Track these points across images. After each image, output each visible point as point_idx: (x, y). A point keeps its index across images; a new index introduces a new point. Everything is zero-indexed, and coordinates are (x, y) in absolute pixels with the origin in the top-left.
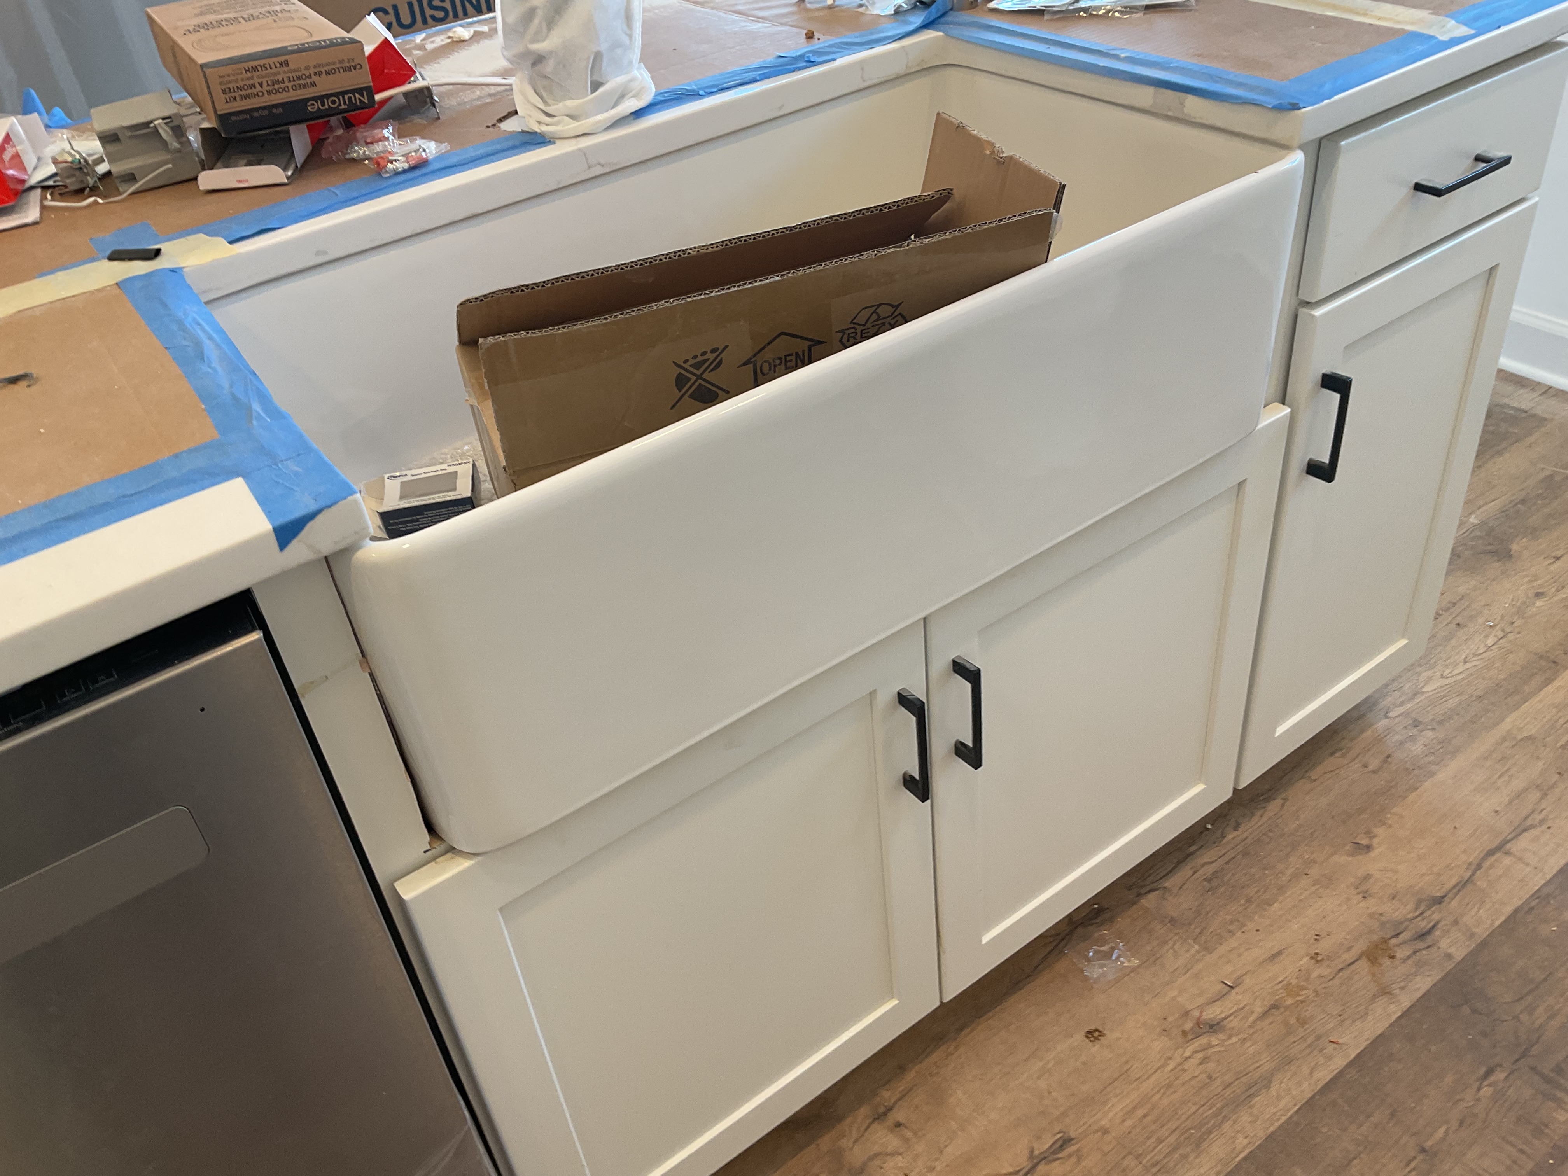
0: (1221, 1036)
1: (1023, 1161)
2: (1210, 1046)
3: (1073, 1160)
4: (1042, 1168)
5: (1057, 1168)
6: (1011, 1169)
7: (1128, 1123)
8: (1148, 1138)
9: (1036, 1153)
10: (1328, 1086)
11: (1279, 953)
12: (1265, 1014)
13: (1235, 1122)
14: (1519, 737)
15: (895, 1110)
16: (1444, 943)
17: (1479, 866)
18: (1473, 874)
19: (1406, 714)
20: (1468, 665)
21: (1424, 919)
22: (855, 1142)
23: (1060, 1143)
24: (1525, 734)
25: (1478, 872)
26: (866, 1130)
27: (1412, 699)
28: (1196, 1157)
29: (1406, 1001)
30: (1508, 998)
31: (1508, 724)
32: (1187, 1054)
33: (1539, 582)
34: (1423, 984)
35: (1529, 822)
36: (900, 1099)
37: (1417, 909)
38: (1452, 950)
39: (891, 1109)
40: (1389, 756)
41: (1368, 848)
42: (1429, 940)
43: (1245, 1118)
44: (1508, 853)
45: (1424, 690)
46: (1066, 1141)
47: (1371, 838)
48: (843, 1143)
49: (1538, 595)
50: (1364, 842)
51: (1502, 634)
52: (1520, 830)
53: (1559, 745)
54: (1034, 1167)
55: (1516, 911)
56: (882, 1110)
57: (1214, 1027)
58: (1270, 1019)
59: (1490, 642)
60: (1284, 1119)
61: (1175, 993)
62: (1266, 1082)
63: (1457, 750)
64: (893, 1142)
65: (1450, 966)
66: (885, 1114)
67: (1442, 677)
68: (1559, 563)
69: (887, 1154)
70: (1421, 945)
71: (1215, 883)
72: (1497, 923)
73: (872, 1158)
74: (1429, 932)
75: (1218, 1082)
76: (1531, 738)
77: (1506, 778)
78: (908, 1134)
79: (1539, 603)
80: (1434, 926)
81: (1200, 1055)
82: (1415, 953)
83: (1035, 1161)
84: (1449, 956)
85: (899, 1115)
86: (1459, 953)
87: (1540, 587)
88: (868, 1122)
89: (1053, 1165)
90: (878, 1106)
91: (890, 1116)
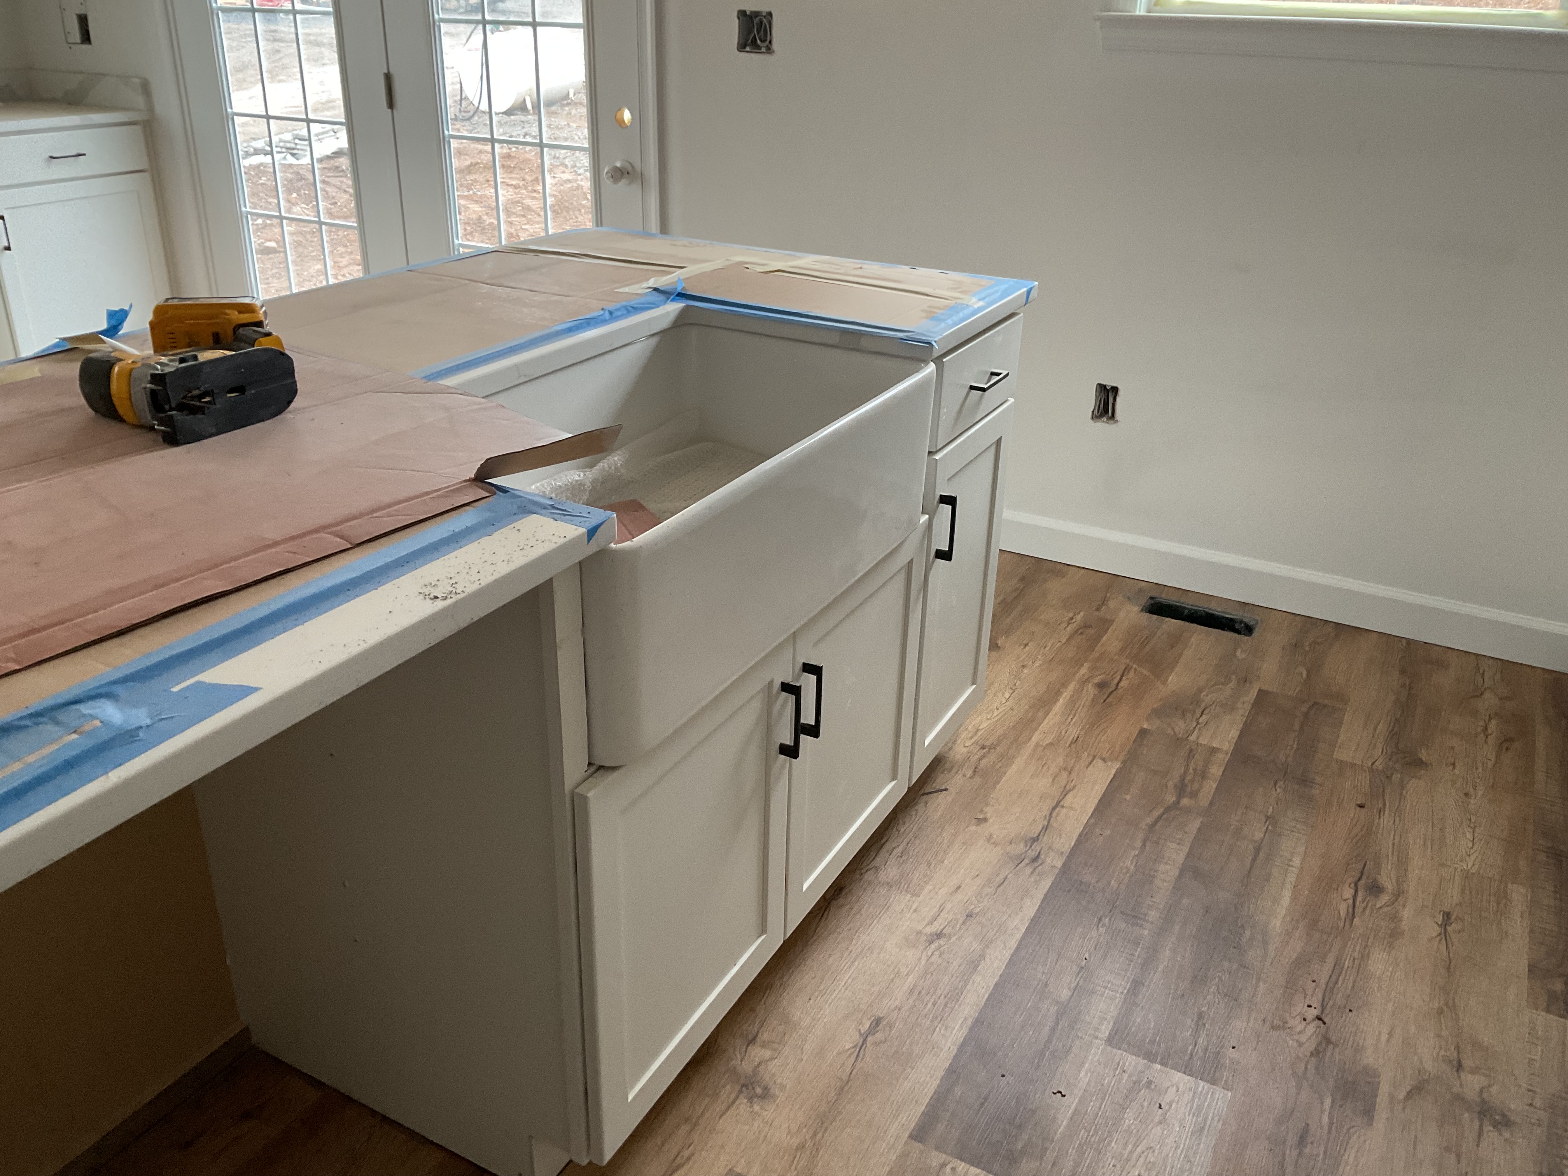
0: (945, 939)
1: (857, 1039)
2: (940, 946)
3: (887, 1029)
4: (869, 1039)
5: (879, 1036)
6: (851, 1045)
7: (911, 1001)
8: (927, 1004)
9: (862, 1032)
10: (1018, 949)
11: (959, 887)
12: (964, 923)
13: (973, 983)
14: (1044, 744)
15: (760, 1035)
16: (1049, 860)
17: (1051, 815)
18: (1049, 821)
19: (977, 743)
20: (1000, 710)
21: (1032, 850)
22: (741, 1061)
23: (874, 1023)
24: (1048, 742)
25: (1052, 819)
26: (746, 1051)
27: (976, 733)
28: (960, 1006)
29: (1040, 896)
30: (1093, 881)
31: (1034, 739)
32: (929, 954)
33: (1021, 659)
34: (1046, 884)
35: (1068, 788)
36: (760, 1028)
37: (1026, 846)
38: (1055, 863)
39: (756, 1036)
40: (976, 768)
41: (985, 820)
42: (1040, 861)
43: (977, 978)
44: (1063, 807)
45: (981, 728)
46: (878, 1021)
47: (985, 814)
48: (733, 1063)
49: (1023, 667)
50: (981, 817)
51: (1011, 691)
52: (1065, 793)
53: (1067, 745)
54: (865, 1041)
55: (1080, 835)
56: (750, 1037)
57: (939, 935)
58: (968, 923)
59: (1007, 695)
60: (1000, 973)
61: (908, 923)
62: (982, 956)
63: (1014, 757)
64: (767, 1053)
65: (1057, 871)
66: (754, 1038)
67: (987, 719)
68: (1028, 648)
69: (767, 1061)
70: (1036, 865)
71: (904, 858)
72: (1072, 844)
73: (759, 1064)
74: (1036, 859)
75: (955, 964)
76: (1050, 744)
77: (1046, 766)
78: (776, 1046)
79: (1025, 671)
80: (1040, 852)
81: (937, 953)
82: (1035, 869)
83: (865, 1036)
84: (1054, 867)
85: (765, 1036)
86: (1059, 864)
87: (1023, 661)
88: (745, 1047)
89: (876, 1035)
90: (747, 1036)
91: (758, 1039)
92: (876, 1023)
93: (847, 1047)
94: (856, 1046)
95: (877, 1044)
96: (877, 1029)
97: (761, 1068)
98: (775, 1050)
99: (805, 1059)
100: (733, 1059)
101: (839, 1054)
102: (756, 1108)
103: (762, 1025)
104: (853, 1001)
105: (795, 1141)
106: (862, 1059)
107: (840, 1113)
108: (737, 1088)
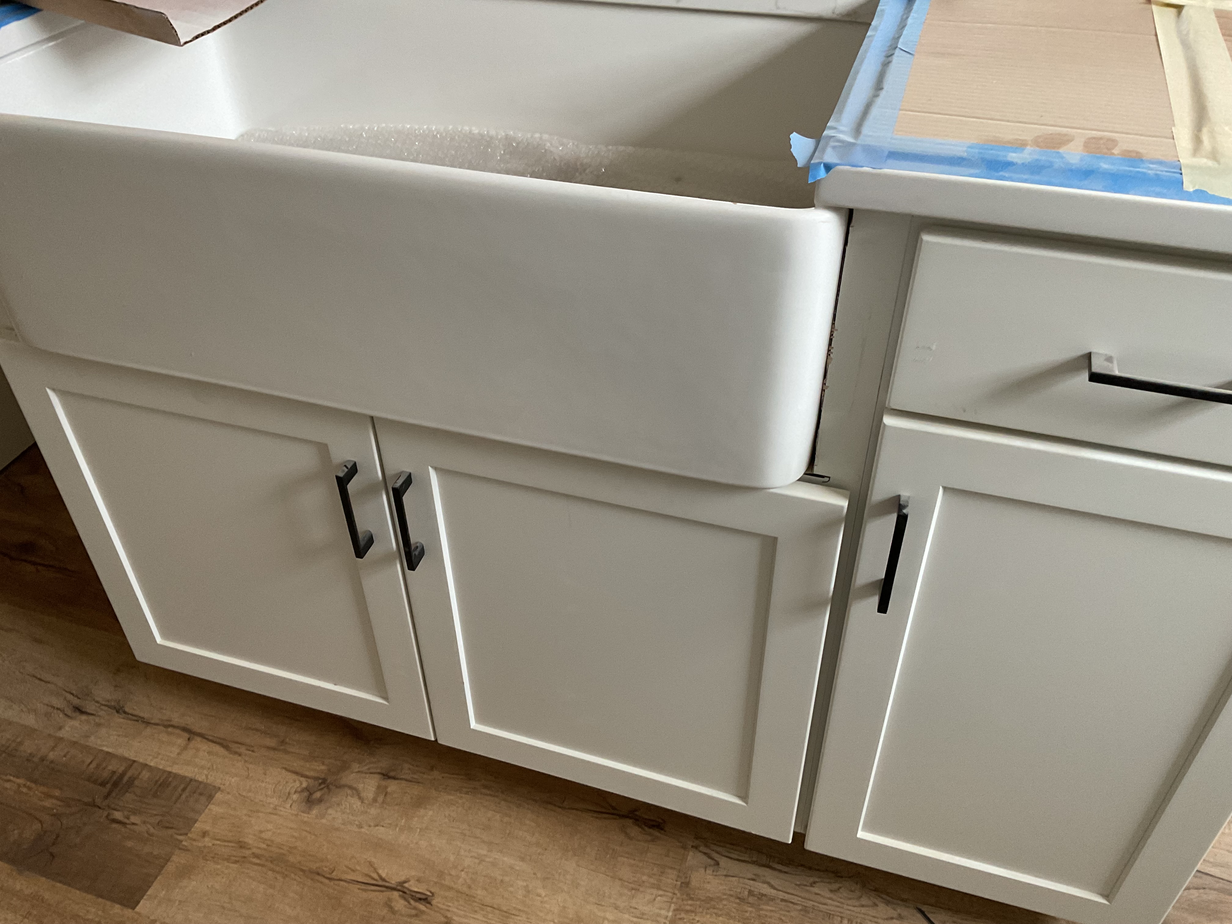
1: (394, 881)
3: (414, 912)
4: (396, 894)
5: (400, 904)
6: (384, 875)
9: (406, 885)
15: (396, 782)
23: (423, 897)
26: (372, 773)
36: (406, 780)
39: (394, 778)
46: (425, 900)
48: (355, 765)
54: (394, 889)
56: (392, 774)
64: (370, 793)
66: (390, 777)
69: (358, 795)
71: (752, 900)
73: (350, 787)
83: (399, 887)
85: (393, 786)
88: (379, 771)
89: (402, 902)
90: (393, 770)
91: (389, 781)
92: (420, 899)
93: (380, 872)
94: (383, 880)
95: (388, 905)
96: (412, 902)
97: (349, 792)
98: (375, 800)
99: (363, 830)
100: (360, 763)
101: (371, 864)
102: (295, 797)
103: (411, 781)
104: (455, 867)
105: (249, 840)
106: (362, 889)
107: (285, 876)
108: (323, 776)
